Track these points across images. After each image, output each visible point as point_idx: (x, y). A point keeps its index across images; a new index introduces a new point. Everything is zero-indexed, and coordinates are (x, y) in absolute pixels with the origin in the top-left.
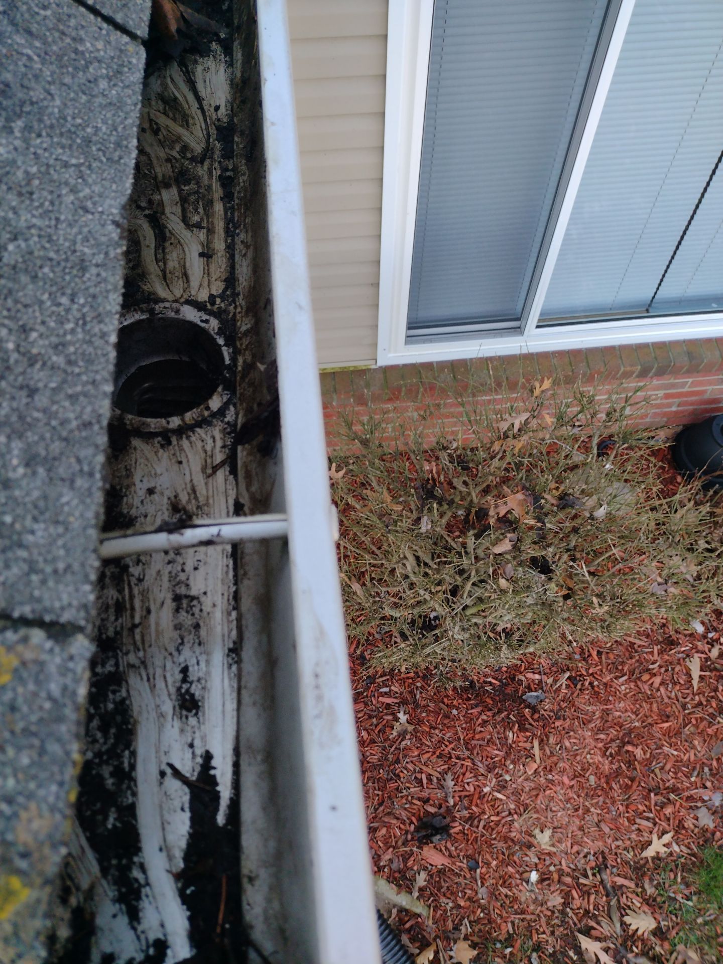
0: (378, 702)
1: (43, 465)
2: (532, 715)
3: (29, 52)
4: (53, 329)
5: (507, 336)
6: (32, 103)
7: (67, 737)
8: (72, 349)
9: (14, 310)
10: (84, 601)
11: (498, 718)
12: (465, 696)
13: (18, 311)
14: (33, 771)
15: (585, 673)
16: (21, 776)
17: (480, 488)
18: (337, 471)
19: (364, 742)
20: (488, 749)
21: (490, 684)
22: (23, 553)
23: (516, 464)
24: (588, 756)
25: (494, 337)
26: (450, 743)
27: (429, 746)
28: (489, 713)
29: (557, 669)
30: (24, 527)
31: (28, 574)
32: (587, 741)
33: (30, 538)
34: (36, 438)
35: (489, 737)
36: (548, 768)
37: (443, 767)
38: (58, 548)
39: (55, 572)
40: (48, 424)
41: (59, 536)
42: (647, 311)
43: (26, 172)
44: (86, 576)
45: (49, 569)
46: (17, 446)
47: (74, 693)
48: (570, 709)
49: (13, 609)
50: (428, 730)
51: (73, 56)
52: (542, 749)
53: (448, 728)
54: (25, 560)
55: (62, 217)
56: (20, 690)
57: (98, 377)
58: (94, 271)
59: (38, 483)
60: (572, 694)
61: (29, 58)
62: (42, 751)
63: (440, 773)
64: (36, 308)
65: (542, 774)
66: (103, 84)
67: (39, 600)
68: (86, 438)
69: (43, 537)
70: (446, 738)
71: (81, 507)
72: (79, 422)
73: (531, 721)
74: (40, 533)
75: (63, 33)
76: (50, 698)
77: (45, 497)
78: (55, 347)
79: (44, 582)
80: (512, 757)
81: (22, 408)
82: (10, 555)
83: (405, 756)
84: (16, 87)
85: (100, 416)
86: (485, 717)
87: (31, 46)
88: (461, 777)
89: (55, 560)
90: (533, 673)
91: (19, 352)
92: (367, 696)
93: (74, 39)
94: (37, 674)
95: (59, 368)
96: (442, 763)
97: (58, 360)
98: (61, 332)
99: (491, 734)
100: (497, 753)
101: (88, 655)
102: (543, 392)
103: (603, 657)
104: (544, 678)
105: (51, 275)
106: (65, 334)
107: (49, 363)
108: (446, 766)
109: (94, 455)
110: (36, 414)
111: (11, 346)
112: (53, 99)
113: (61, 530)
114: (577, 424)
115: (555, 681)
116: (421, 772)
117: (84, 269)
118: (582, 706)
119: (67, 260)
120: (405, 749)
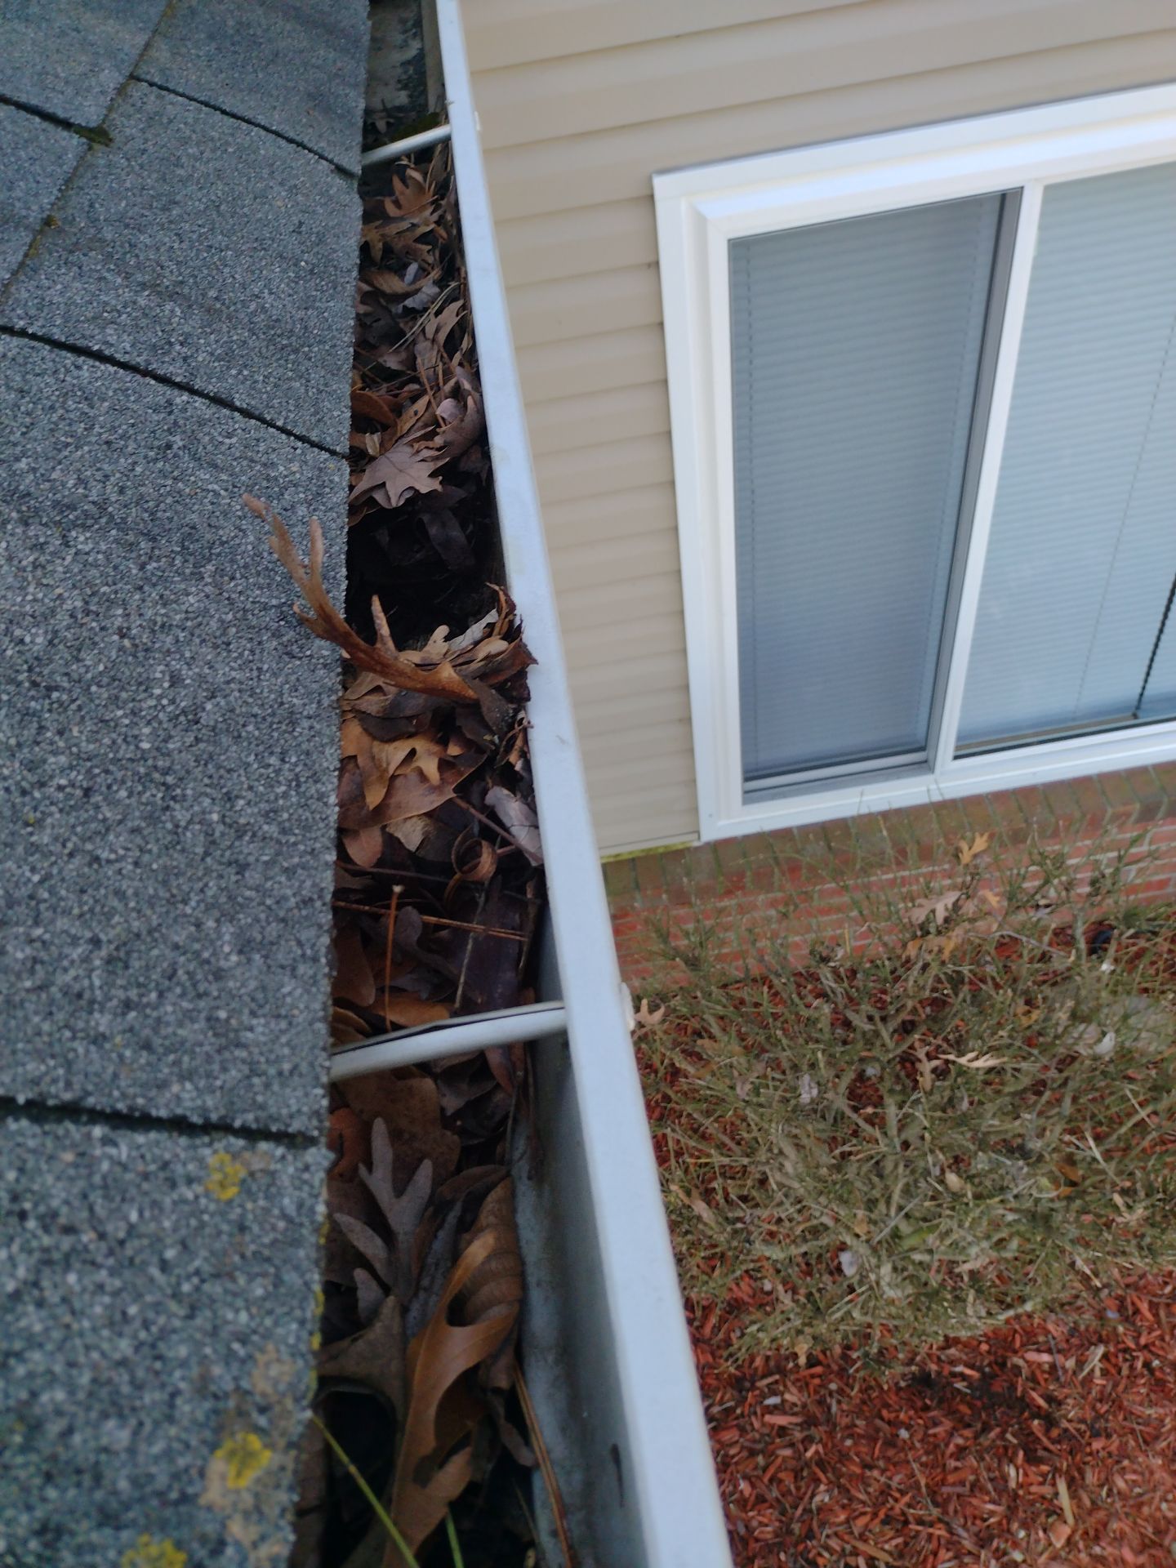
0: (763, 1424)
1: (259, 951)
2: (1047, 1432)
3: (216, 487)
4: (262, 794)
5: (908, 776)
6: (222, 544)
7: (305, 1264)
8: (285, 816)
9: (216, 776)
10: (316, 1107)
11: (985, 1441)
12: (919, 1404)
13: (221, 777)
14: (268, 1305)
15: (1132, 1345)
16: (254, 1310)
17: (893, 1024)
18: (651, 1011)
19: (746, 1501)
20: (975, 1501)
21: (963, 1377)
22: (244, 1054)
23: (950, 979)
24: (1164, 1506)
25: (887, 780)
26: (903, 1493)
27: (864, 1503)
28: (968, 1433)
29: (1078, 1341)
30: (241, 1023)
31: (248, 1077)
32: (1157, 1476)
33: (249, 1035)
34: (249, 920)
35: (972, 1478)
36: (1092, 1533)
37: (894, 1542)
38: (283, 1046)
39: (280, 1074)
40: (262, 903)
41: (282, 1032)
42: (1135, 716)
43: (221, 621)
44: (317, 1078)
45: (272, 1071)
46: (228, 930)
47: (312, 1211)
48: (1115, 1416)
49: (233, 1119)
50: (858, 1470)
51: (265, 484)
52: (1074, 1496)
53: (895, 1465)
54: (244, 1061)
55: (266, 667)
56: (249, 1206)
57: (318, 845)
58: (306, 724)
59: (255, 972)
60: (1116, 1385)
61: (216, 494)
62: (278, 1282)
63: (890, 1553)
64: (242, 772)
65: (1081, 1545)
66: (302, 511)
67: (262, 1107)
68: (306, 918)
69: (263, 1034)
70: (894, 1484)
71: (306, 997)
72: (298, 898)
73: (1045, 1440)
74: (259, 1030)
75: (252, 461)
76: (284, 1216)
77: (264, 988)
78: (266, 815)
79: (267, 1086)
80: (1021, 1515)
81: (232, 886)
82: (227, 1055)
83: (822, 1524)
84: (202, 527)
85: (322, 890)
86: (960, 1441)
87: (217, 481)
88: (931, 1559)
89: (278, 1060)
90: (1038, 1351)
91: (224, 823)
92: (742, 1415)
93: (265, 465)
94: (269, 1186)
95: (271, 838)
96: (891, 1533)
97: (271, 829)
98: (272, 798)
99: (975, 1471)
100: (993, 1510)
101: (326, 1164)
102: (975, 856)
103: (1162, 1313)
104: (1060, 1359)
105: (257, 733)
106: (276, 799)
107: (260, 833)
108: (900, 1540)
109: (318, 937)
110: (248, 893)
111: (215, 817)
112: (245, 535)
113: (283, 1025)
114: (1042, 902)
115: (1080, 1364)
116: (855, 1553)
117: (293, 723)
118: (1138, 1409)
119: (273, 714)
120: (820, 1509)
